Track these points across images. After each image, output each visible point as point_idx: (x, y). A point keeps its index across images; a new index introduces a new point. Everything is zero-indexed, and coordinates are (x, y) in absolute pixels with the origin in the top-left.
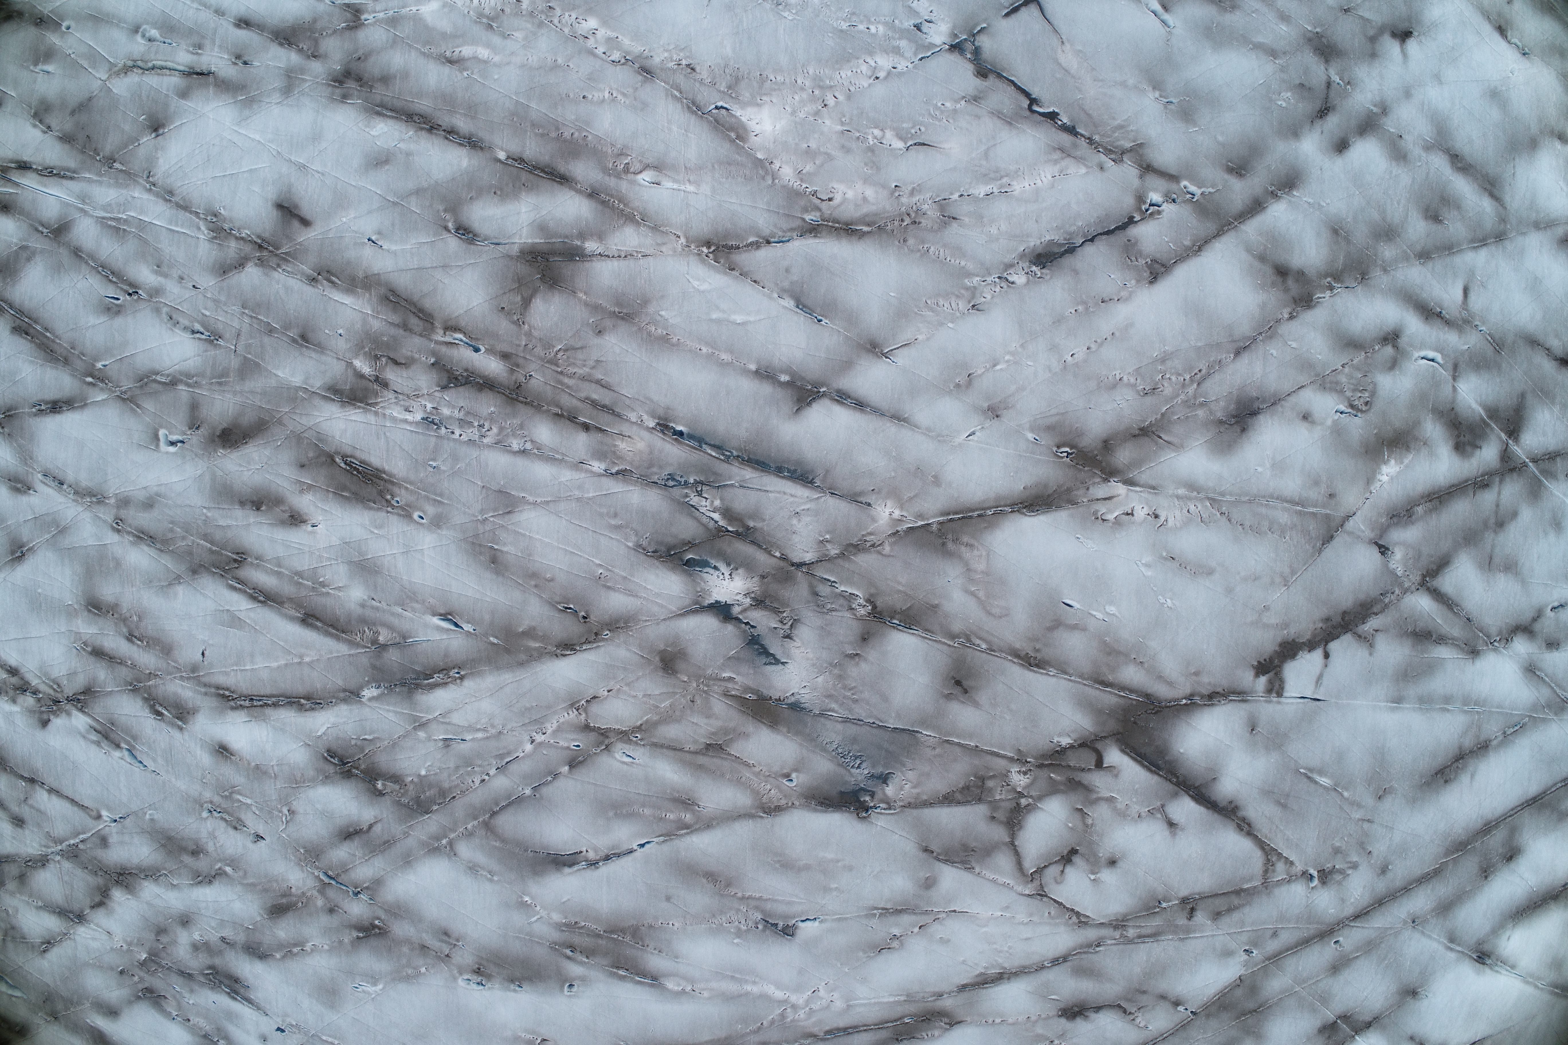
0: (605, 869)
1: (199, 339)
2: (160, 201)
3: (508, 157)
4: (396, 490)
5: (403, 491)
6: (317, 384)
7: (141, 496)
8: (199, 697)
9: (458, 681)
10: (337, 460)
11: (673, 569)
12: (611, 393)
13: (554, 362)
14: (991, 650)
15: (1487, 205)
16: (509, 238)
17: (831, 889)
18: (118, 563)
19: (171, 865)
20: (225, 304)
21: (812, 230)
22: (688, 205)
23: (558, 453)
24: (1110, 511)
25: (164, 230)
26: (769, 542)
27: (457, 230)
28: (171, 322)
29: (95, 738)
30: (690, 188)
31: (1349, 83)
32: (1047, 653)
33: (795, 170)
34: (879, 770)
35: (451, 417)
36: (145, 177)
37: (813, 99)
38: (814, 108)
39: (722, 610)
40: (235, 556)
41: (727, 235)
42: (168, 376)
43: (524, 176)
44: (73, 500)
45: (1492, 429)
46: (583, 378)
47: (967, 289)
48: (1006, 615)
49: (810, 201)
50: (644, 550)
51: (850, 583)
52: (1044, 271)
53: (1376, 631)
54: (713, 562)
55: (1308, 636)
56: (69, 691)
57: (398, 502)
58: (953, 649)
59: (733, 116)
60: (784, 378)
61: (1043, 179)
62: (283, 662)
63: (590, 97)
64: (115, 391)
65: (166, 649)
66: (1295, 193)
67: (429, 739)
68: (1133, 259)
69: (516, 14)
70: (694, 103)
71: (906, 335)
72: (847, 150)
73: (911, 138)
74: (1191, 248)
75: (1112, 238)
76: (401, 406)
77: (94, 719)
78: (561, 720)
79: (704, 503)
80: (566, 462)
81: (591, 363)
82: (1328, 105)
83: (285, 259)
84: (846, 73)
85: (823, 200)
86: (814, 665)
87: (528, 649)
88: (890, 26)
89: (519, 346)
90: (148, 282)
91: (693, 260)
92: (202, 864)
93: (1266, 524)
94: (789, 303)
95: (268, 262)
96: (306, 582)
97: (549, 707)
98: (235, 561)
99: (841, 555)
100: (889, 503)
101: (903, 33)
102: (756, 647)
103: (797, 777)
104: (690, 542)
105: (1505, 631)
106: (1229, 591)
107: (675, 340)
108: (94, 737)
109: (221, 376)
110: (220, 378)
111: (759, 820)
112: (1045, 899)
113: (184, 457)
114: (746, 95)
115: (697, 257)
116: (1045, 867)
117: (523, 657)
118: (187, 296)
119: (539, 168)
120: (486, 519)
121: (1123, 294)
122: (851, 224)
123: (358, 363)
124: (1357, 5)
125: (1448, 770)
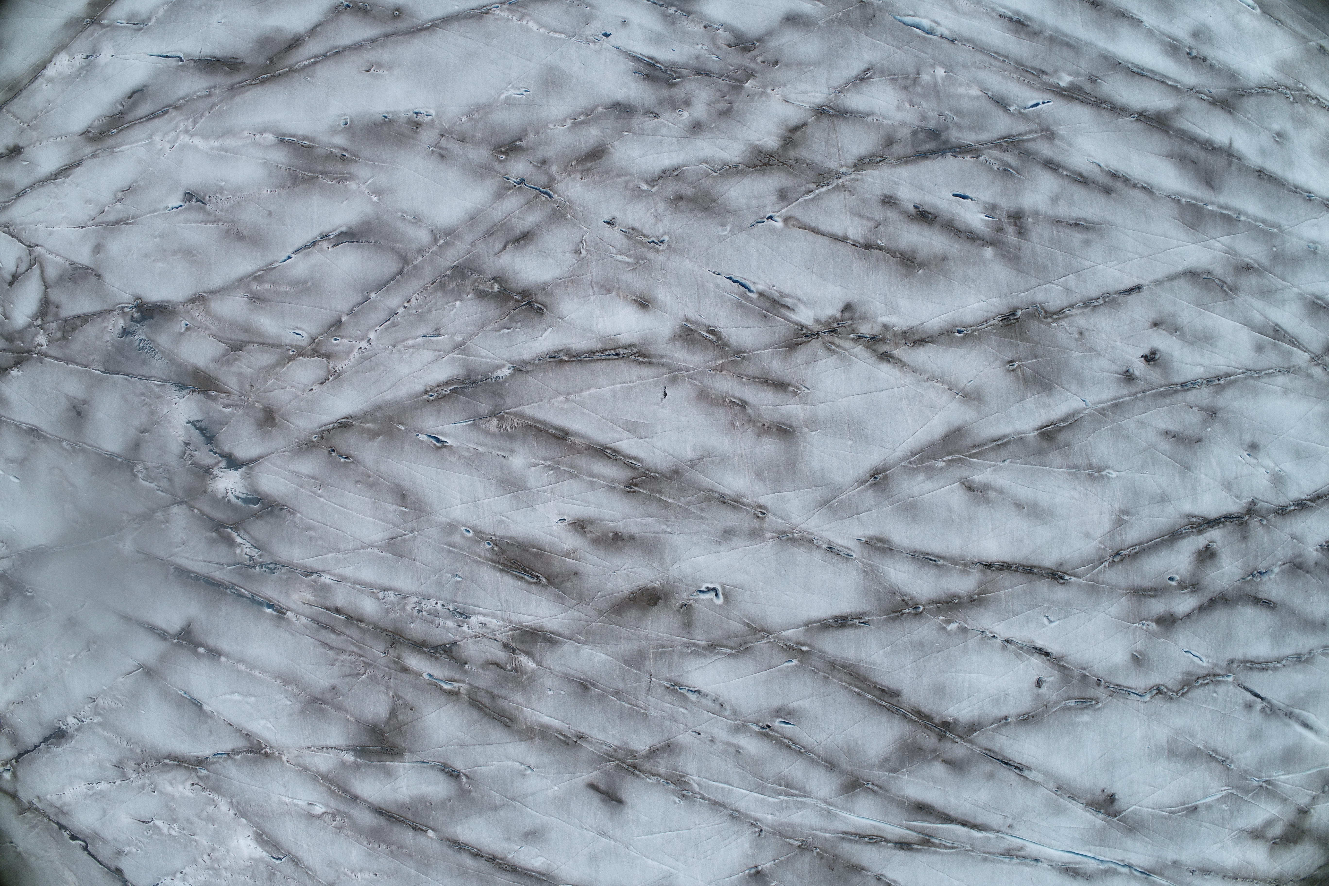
0: (314, 233)
1: (689, 686)
2: (743, 810)
3: (426, 832)
4: (489, 555)
5: (482, 554)
6: (567, 647)
7: (736, 541)
8: (668, 353)
9: (429, 389)
10: (544, 580)
11: (268, 496)
12: (321, 639)
13: (367, 665)
14: (60, 441)
16: (414, 767)
17: (159, 236)
18: (759, 475)
19: (706, 183)
20: (664, 718)
21: (201, 762)
22: (285, 786)
23: (358, 590)
25: (735, 785)
26: (201, 520)
27: (458, 775)
28: (721, 702)
29: (785, 300)
30: (285, 799)
32: (26, 441)
33: (219, 809)
34: (128, 339)
35: (446, 619)
36: (763, 833)
37: (217, 860)
38: (216, 855)
39: (233, 463)
40: (637, 489)
41: (255, 761)
42: (718, 653)
43: (410, 816)
44: (812, 534)
46: (343, 651)
47: (100, 714)
48: (50, 469)
49: (205, 784)
50: (289, 511)
51: (147, 490)
52: (59, 726)
54: (240, 502)
56: (816, 344)
57: (489, 544)
58: (83, 441)
59: (267, 852)
60: (201, 650)
61: (69, 793)
62: (585, 394)
63: (371, 875)
64: (774, 638)
65: (704, 396)
67: (452, 335)
68: (11, 732)
70: (296, 864)
71: (131, 680)
72: (189, 821)
73: (151, 828)
75: (24, 748)
76: (490, 628)
77: (786, 319)
78: (347, 361)
79: (248, 550)
80: (351, 582)
81: (337, 664)
83: (609, 757)
84: (201, 878)
85: (198, 784)
86: (169, 423)
87: (374, 421)
89: (395, 678)
90: (747, 739)
91: (275, 744)
92: (671, 188)
94: (205, 707)
95: (625, 754)
96: (566, 469)
97: (356, 372)
98: (636, 485)
99: (154, 511)
100: (126, 554)
102: (208, 435)
103: (181, 328)
104: (257, 518)
107: (278, 681)
108: (788, 301)
109: (662, 653)
111: (206, 290)
112: (28, 244)
113: (694, 579)
114: (261, 867)
115: (272, 746)
116: (27, 271)
117: (378, 414)
118: (704, 725)
119: (400, 821)
120: (411, 532)
121: (12, 707)
122: (177, 765)
123: (531, 665)
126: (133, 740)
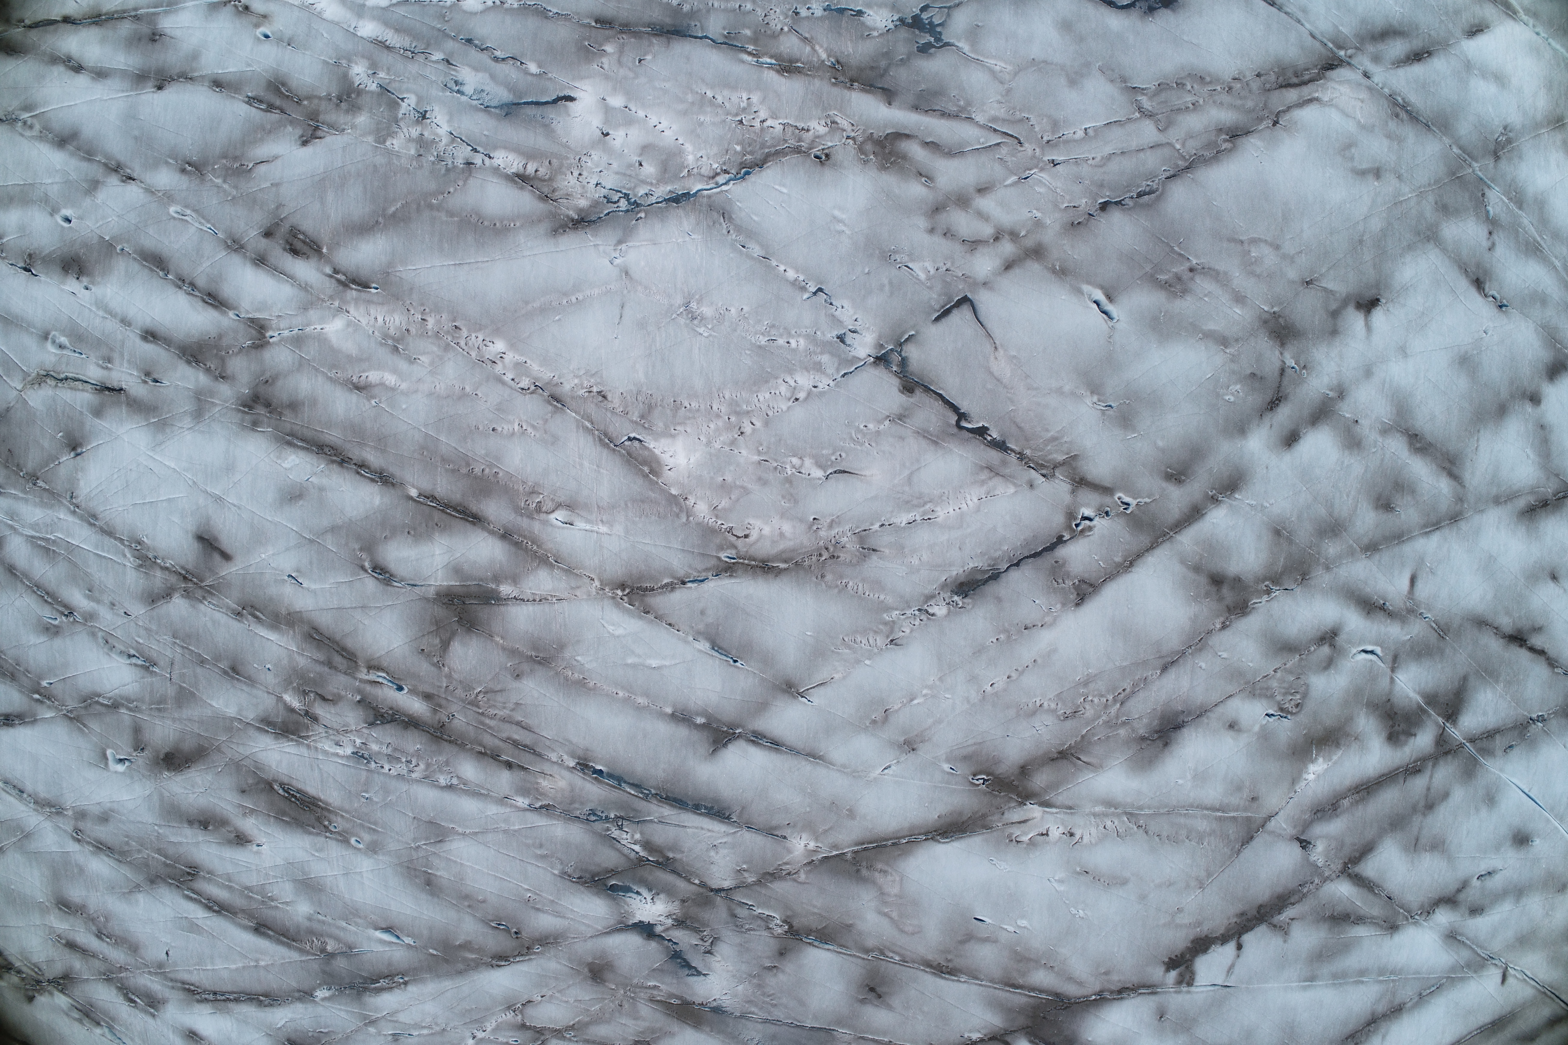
1: (136, 665)
2: (85, 525)
3: (420, 495)
4: (332, 817)
5: (339, 819)
6: (250, 715)
7: (96, 810)
8: (167, 990)
9: (403, 986)
10: (276, 787)
11: (597, 894)
12: (531, 734)
13: (474, 703)
14: (905, 961)
15: (1444, 486)
16: (424, 580)
18: (81, 870)
20: (157, 633)
21: (727, 569)
22: (601, 547)
23: (483, 788)
24: (1025, 833)
25: (91, 554)
26: (688, 871)
27: (374, 569)
28: (107, 646)
29: (77, 1017)
30: (603, 529)
31: (1305, 367)
32: (958, 963)
33: (710, 506)
35: (379, 753)
36: (68, 497)
37: (729, 427)
38: (730, 436)
39: (646, 930)
40: (188, 870)
41: (641, 578)
42: (110, 699)
43: (437, 515)
44: (34, 810)
45: (1429, 715)
46: (503, 720)
47: (886, 623)
48: (919, 932)
49: (725, 539)
50: (570, 876)
51: (769, 907)
52: (966, 600)
53: (1292, 919)
54: (635, 888)
55: (1222, 931)
56: (49, 975)
57: (335, 827)
58: (866, 962)
59: (647, 448)
60: (700, 720)
61: (969, 502)
62: (240, 965)
63: (500, 429)
64: (62, 710)
65: (134, 948)
66: (1237, 496)
67: (379, 1034)
68: (1060, 581)
69: (422, 335)
70: (606, 435)
71: (823, 675)
72: (763, 482)
73: (831, 466)
74: (1122, 564)
75: (1039, 561)
76: (332, 740)
77: (75, 1000)
78: (500, 1020)
79: (625, 836)
80: (491, 796)
81: (511, 706)
82: (1280, 395)
83: (210, 591)
84: (764, 395)
85: (738, 537)
86: (733, 976)
87: (465, 960)
88: (812, 338)
89: (441, 687)
90: (81, 606)
91: (607, 603)
93: (1184, 832)
94: (704, 645)
95: (194, 594)
96: (256, 896)
97: (487, 1009)
98: (189, 874)
99: (759, 882)
100: (804, 836)
101: (825, 346)
102: (679, 960)
104: (613, 870)
105: (1426, 905)
106: (1143, 898)
107: (591, 684)
108: (76, 1015)
109: (160, 703)
110: (159, 705)
113: (132, 778)
114: (659, 425)
115: (611, 601)
117: (461, 966)
118: (120, 623)
119: (451, 507)
120: (419, 847)
121: (1048, 619)
122: (768, 561)
123: (287, 698)
124: (1321, 275)
125: (1359, 1034)
126: (836, 590)
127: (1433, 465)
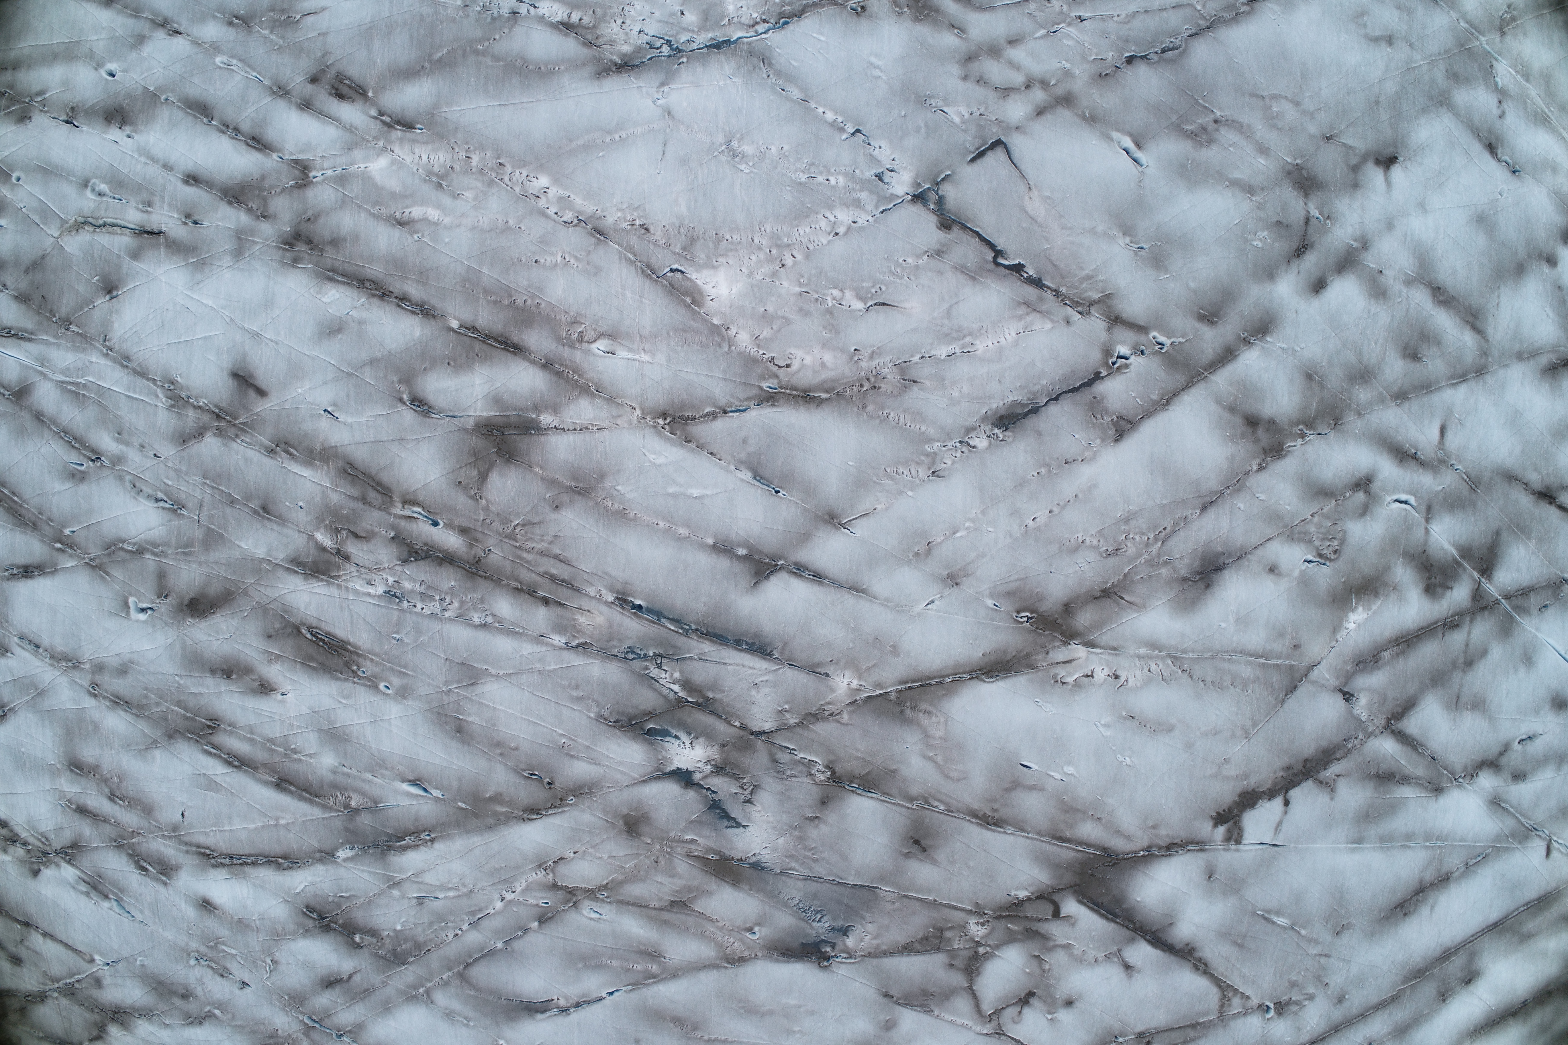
0: (576, 1016)
1: (163, 508)
2: (118, 367)
3: (461, 326)
4: (361, 661)
5: (368, 663)
6: (280, 556)
7: (115, 662)
8: (181, 855)
9: (429, 843)
10: (303, 631)
11: (634, 738)
12: (569, 568)
13: (512, 537)
14: (949, 810)
15: (1468, 338)
16: (464, 410)
17: (794, 1032)
18: (96, 727)
19: (162, 1006)
20: (187, 474)
21: (769, 398)
22: (643, 375)
23: (519, 626)
24: (1070, 674)
25: (123, 396)
26: (729, 712)
27: (412, 401)
28: (134, 490)
29: (84, 889)
30: (645, 358)
31: (1328, 217)
32: (1005, 813)
33: (752, 335)
34: (840, 923)
35: (412, 591)
36: (101, 340)
37: (770, 259)
38: (771, 268)
39: (684, 777)
40: (208, 723)
41: (683, 406)
42: (135, 544)
43: (478, 346)
44: (50, 665)
45: (1465, 569)
46: (541, 553)
47: (927, 455)
48: (964, 778)
49: (767, 368)
50: (606, 720)
51: (810, 751)
52: (1006, 433)
53: (1338, 776)
54: (674, 732)
55: (1268, 785)
56: (57, 844)
57: (364, 672)
58: (911, 811)
59: (689, 279)
60: (742, 552)
61: (1008, 336)
62: (259, 824)
63: (542, 261)
64: (84, 558)
65: (147, 809)
66: (1268, 339)
67: (403, 897)
68: (1099, 416)
69: (466, 172)
70: (648, 266)
71: (864, 506)
72: (805, 313)
73: (872, 298)
74: (1159, 402)
75: (1077, 396)
76: (363, 579)
77: (82, 871)
78: (530, 880)
79: (663, 675)
80: (527, 635)
81: (549, 538)
82: (1306, 243)
83: (243, 429)
84: (804, 230)
85: (780, 367)
86: (774, 828)
87: (495, 814)
88: (851, 176)
89: (477, 520)
90: (110, 449)
91: (648, 431)
92: (192, 1007)
93: (1228, 678)
94: (746, 475)
95: (226, 432)
96: (278, 749)
97: (517, 868)
98: (209, 727)
99: (800, 724)
100: (847, 673)
101: (864, 184)
102: (718, 811)
103: (760, 931)
104: (650, 713)
105: (1470, 767)
106: (1189, 746)
107: (632, 515)
108: (83, 887)
110: (186, 549)
111: (723, 970)
112: (1003, 1037)
113: (154, 626)
114: (701, 257)
115: (652, 430)
116: (1003, 1008)
117: (490, 821)
118: (149, 465)
119: (492, 338)
120: (450, 691)
121: (1088, 454)
122: (809, 391)
123: (319, 536)
124: (1341, 131)
125: (1408, 903)
126: (878, 421)
127: (1457, 318)
